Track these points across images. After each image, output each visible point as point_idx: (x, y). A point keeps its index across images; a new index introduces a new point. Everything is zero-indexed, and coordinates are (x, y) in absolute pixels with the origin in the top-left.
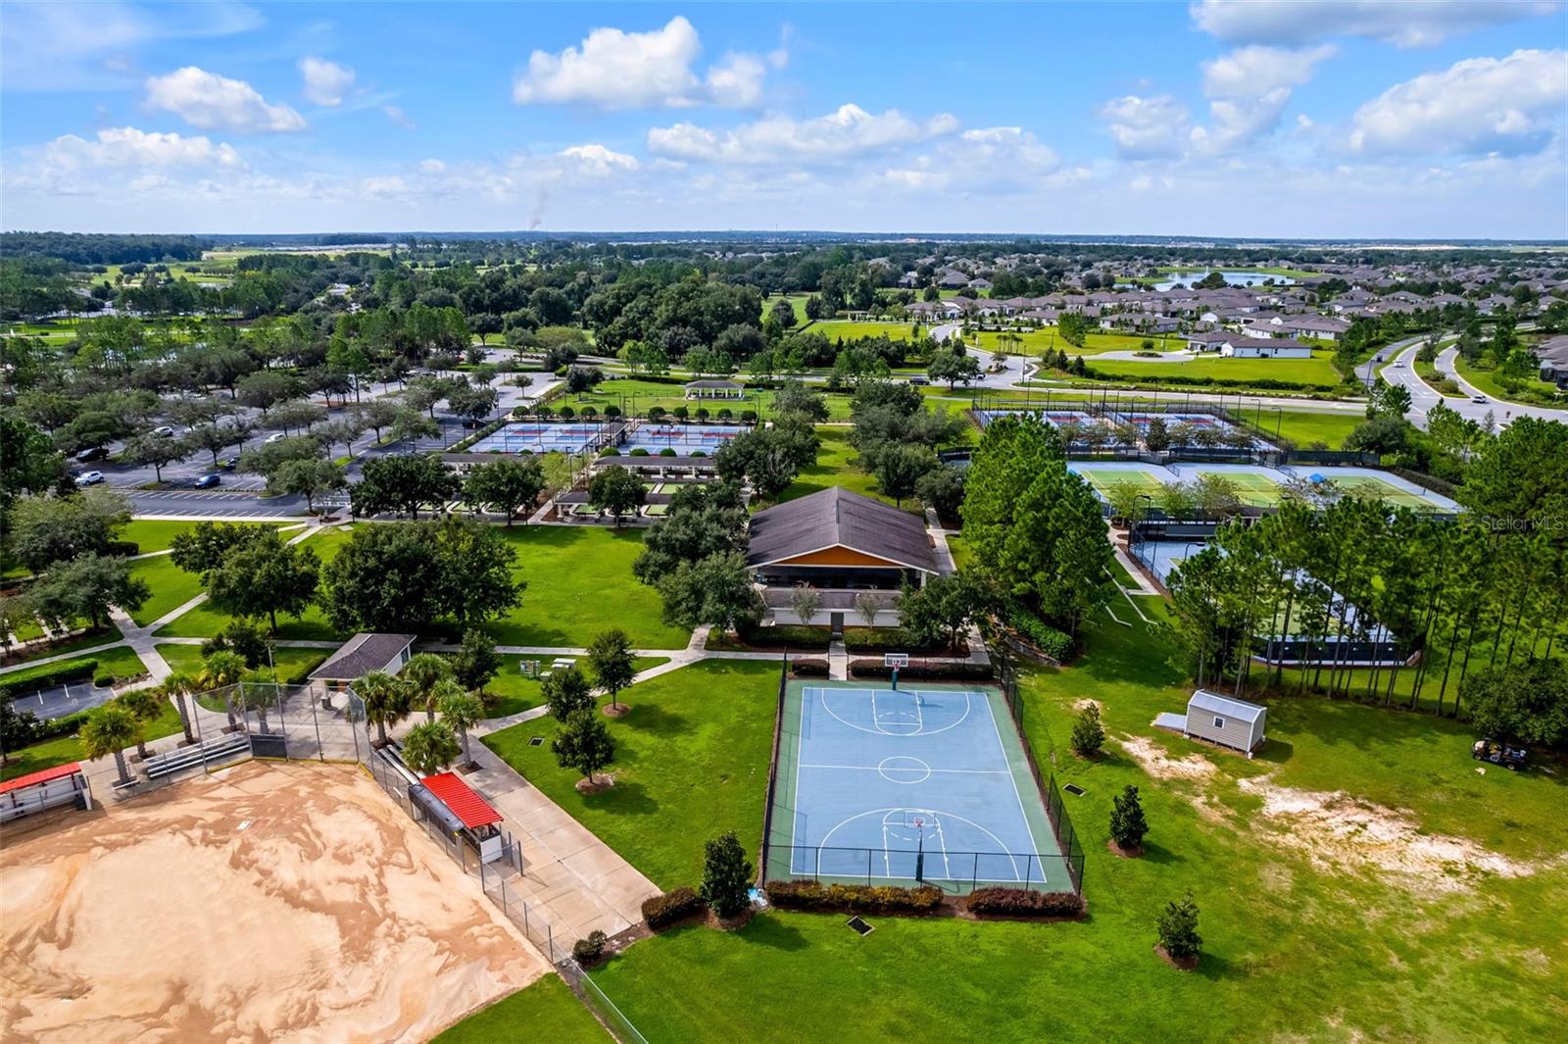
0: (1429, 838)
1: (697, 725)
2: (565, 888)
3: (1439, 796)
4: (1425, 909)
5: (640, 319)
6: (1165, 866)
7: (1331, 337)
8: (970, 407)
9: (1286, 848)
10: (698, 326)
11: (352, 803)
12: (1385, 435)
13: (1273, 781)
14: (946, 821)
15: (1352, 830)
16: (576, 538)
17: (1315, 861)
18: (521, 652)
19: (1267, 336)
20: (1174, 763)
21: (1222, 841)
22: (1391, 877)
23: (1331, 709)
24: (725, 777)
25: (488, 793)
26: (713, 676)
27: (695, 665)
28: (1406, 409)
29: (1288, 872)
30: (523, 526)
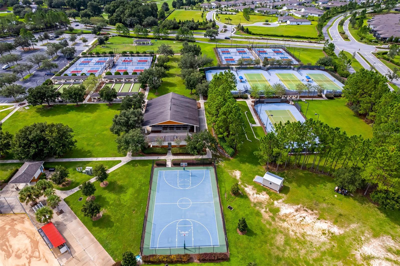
0: (320, 221)
1: (127, 189)
2: (85, 261)
3: (324, 205)
4: (316, 248)
5: (121, 14)
6: (251, 237)
7: (317, 16)
8: (215, 47)
9: (284, 228)
10: (138, 16)
11: (23, 231)
12: (327, 62)
13: (283, 202)
14: (194, 223)
15: (301, 220)
16: (97, 109)
17: (291, 232)
18: (78, 160)
19: (300, 16)
20: (258, 196)
21: (268, 226)
22: (309, 237)
23: (301, 174)
24: (134, 210)
25: (65, 223)
26: (133, 168)
27: (128, 163)
28: (333, 50)
29: (283, 237)
30: (81, 104)
